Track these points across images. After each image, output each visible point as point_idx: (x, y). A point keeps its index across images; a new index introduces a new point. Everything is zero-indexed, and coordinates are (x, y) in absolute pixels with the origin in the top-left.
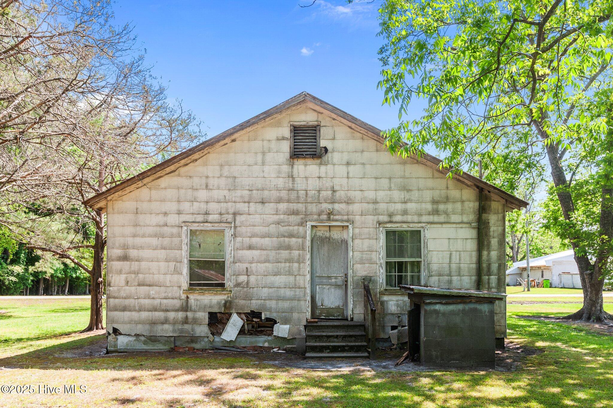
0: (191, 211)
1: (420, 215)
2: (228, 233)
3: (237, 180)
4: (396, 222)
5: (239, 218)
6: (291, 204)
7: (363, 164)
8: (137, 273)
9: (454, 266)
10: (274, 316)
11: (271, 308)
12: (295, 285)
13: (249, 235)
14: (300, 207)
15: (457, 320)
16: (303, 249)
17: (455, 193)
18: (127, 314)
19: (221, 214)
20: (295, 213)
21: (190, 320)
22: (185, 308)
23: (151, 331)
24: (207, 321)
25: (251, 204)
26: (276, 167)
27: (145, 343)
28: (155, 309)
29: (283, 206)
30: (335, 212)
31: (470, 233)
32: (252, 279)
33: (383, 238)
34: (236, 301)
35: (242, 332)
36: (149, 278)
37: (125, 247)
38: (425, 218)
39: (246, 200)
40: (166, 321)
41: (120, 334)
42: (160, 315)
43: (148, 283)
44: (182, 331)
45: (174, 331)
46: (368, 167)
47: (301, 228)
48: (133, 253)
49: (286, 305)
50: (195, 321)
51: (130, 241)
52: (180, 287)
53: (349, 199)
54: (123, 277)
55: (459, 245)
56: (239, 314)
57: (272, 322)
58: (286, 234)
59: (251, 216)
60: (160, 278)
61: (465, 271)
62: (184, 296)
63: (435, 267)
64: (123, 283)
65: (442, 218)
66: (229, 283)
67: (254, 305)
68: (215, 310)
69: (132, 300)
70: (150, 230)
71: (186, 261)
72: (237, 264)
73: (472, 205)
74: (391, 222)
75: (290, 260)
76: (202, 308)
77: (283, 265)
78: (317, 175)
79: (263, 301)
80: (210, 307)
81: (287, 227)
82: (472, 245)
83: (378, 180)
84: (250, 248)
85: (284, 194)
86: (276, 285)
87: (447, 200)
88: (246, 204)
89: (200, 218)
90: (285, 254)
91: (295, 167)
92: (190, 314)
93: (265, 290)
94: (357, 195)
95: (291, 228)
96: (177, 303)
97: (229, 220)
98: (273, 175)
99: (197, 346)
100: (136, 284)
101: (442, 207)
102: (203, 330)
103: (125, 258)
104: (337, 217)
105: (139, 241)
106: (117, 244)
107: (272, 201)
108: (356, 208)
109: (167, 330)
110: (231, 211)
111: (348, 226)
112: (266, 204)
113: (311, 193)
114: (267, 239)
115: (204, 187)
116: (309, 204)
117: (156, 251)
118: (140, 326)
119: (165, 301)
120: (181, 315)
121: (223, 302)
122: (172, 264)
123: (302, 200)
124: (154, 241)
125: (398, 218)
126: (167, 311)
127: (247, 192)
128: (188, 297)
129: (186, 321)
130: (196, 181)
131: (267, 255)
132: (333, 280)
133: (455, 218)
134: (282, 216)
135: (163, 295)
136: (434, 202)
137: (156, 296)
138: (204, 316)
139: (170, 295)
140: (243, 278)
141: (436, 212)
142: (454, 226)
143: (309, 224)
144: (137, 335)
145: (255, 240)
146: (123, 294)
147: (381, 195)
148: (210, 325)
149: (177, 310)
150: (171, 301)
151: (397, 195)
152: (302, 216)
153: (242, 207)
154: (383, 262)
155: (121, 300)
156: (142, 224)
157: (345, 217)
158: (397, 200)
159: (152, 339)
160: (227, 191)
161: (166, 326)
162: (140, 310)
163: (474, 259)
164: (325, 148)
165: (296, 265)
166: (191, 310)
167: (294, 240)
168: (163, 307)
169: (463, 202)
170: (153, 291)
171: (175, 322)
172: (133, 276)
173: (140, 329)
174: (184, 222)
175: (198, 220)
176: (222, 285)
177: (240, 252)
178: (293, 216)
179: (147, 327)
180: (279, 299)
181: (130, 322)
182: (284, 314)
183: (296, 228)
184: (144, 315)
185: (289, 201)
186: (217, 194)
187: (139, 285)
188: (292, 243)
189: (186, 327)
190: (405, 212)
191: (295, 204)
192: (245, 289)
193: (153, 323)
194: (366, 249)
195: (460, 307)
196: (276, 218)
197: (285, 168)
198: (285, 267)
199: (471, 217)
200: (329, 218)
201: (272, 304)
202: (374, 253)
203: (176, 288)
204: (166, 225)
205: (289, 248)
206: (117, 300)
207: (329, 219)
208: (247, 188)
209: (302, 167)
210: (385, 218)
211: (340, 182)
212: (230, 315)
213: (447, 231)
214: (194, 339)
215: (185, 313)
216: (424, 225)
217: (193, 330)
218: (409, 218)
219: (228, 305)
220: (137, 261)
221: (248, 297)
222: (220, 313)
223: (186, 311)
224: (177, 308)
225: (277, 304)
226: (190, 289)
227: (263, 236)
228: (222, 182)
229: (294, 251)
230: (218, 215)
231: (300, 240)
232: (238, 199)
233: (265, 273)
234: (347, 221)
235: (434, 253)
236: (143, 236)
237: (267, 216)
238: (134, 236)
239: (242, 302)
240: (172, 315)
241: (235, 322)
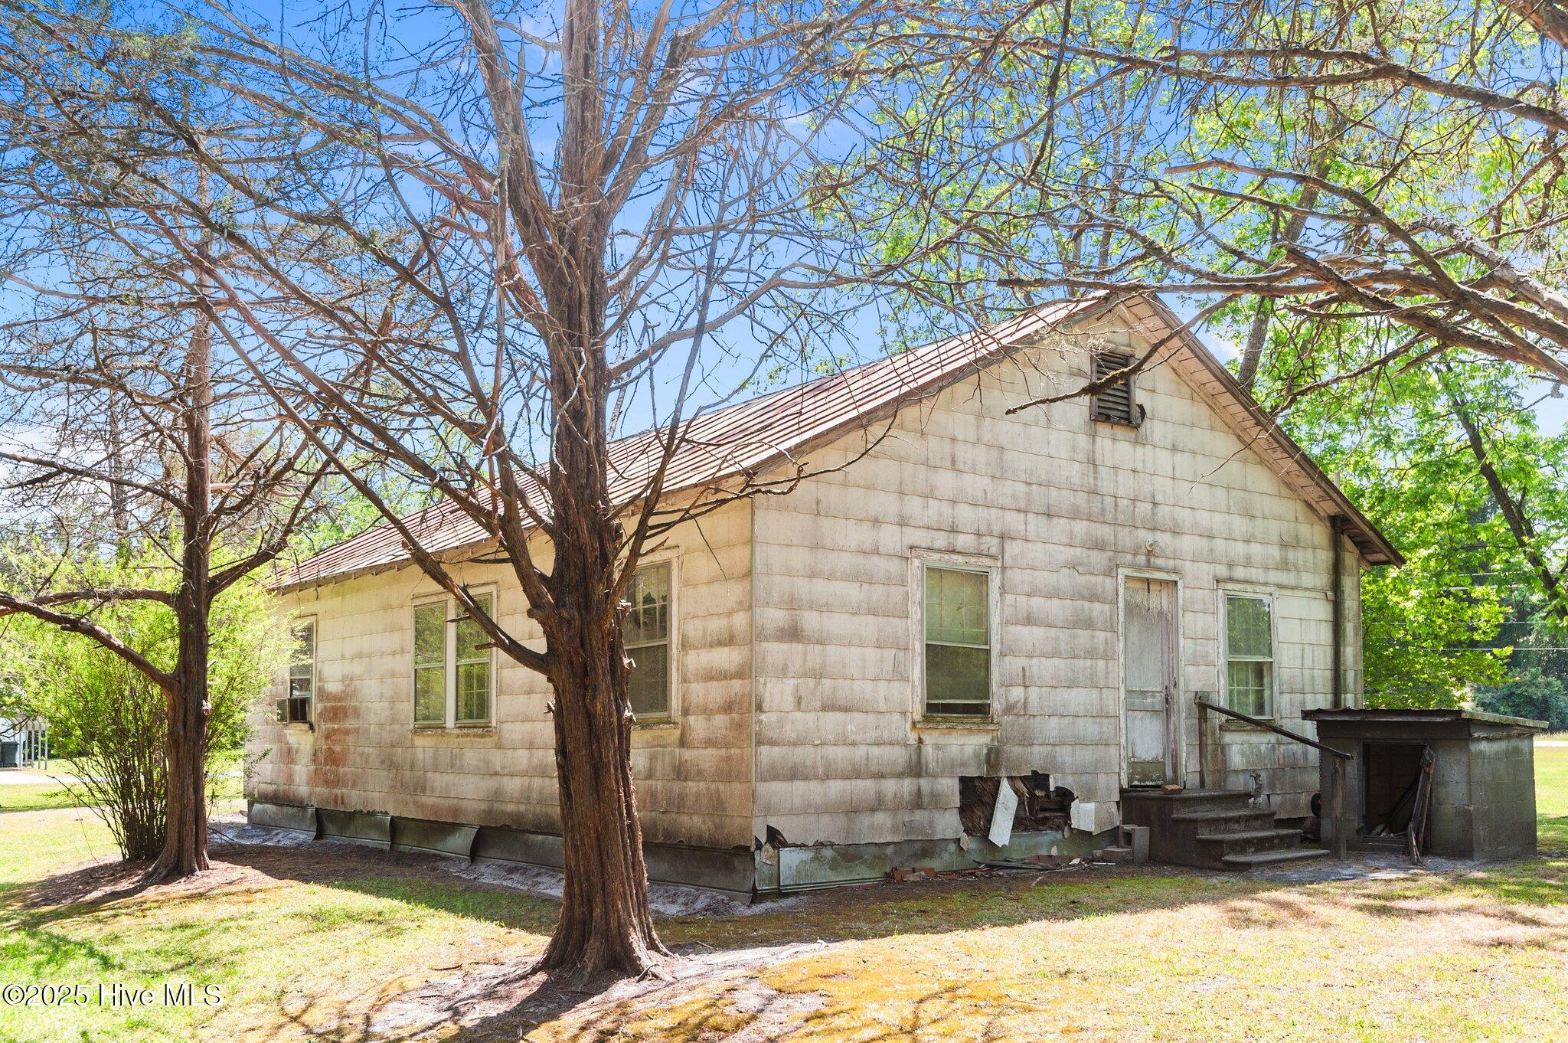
0: (926, 521)
1: (1267, 569)
2: (995, 581)
3: (1007, 456)
4: (1238, 581)
5: (1013, 548)
6: (1093, 525)
7: (1194, 453)
8: (818, 675)
9: (1306, 674)
10: (1068, 782)
11: (1063, 763)
12: (1101, 709)
13: (1027, 589)
14: (1105, 532)
16: (1114, 631)
17: (1305, 530)
18: (799, 786)
19: (978, 534)
20: (1099, 546)
21: (926, 800)
22: (916, 769)
23: (849, 831)
24: (956, 801)
25: (1031, 516)
26: (1069, 435)
27: (833, 865)
28: (856, 773)
29: (1080, 527)
30: (1157, 551)
31: (1322, 610)
32: (1033, 693)
33: (1222, 609)
34: (1007, 748)
35: (1020, 824)
36: (844, 690)
37: (792, 603)
38: (1272, 577)
39: (1022, 506)
40: (878, 805)
41: (785, 844)
42: (865, 788)
43: (842, 703)
44: (908, 827)
45: (895, 829)
46: (1199, 458)
47: (1108, 580)
48: (810, 621)
49: (1085, 755)
50: (936, 802)
51: (804, 588)
52: (904, 713)
53: (1176, 525)
54: (790, 684)
55: (1312, 633)
56: (1011, 779)
57: (1065, 797)
58: (1086, 593)
59: (1030, 545)
60: (863, 689)
61: (1320, 688)
62: (912, 738)
63: (1286, 674)
64: (789, 702)
65: (1292, 579)
66: (996, 706)
67: (1035, 758)
68: (972, 772)
69: (809, 750)
70: (844, 562)
71: (919, 648)
72: (1007, 659)
73: (1326, 557)
74: (1231, 580)
75: (1091, 654)
76: (949, 767)
77: (1080, 663)
78: (1131, 466)
79: (1050, 748)
80: (962, 764)
81: (1087, 577)
82: (1327, 634)
83: (1214, 489)
84: (1029, 620)
85: (1081, 499)
86: (1072, 709)
87: (1297, 542)
88: (1022, 515)
89: (941, 540)
90: (1084, 635)
91: (1098, 439)
92: (924, 783)
93: (1054, 720)
94: (1184, 515)
95: (1093, 579)
96: (898, 756)
97: (994, 551)
98: (1065, 454)
99: (936, 864)
100: (818, 704)
101: (1291, 555)
102: (948, 824)
103: (793, 634)
104: (1160, 562)
105: (822, 589)
106: (776, 595)
107: (1064, 513)
108: (1188, 543)
109: (879, 828)
110: (997, 529)
111: (1176, 582)
112: (1055, 520)
113: (1124, 503)
114: (1056, 601)
115: (948, 463)
116: (1120, 529)
117: (857, 619)
118: (826, 820)
119: (876, 751)
120: (907, 785)
121: (985, 751)
122: (888, 654)
123: (1109, 517)
124: (852, 592)
125: (1240, 572)
126: (880, 776)
127: (1021, 487)
128: (920, 741)
129: (918, 802)
130: (936, 447)
131: (1057, 639)
132: (1149, 700)
133: (1306, 579)
134: (1079, 551)
135: (872, 735)
136: (1283, 545)
137: (859, 738)
138: (949, 786)
139: (886, 734)
140: (1017, 693)
141: (1284, 566)
142: (1308, 594)
143: (1122, 572)
144: (819, 845)
145: (1037, 602)
146: (790, 733)
147: (1217, 521)
148: (964, 810)
149: (900, 775)
150: (888, 748)
151: (1239, 524)
152: (1109, 553)
153: (1014, 521)
154: (1222, 662)
155: (786, 749)
156: (828, 543)
157: (1171, 563)
158: (1237, 534)
159: (849, 854)
160: (987, 481)
161: (882, 818)
162: (827, 777)
163: (1331, 662)
164: (1141, 407)
165: (1101, 663)
166: (928, 775)
167: (1097, 606)
168: (873, 768)
169: (1315, 548)
170: (852, 724)
171: (897, 807)
172: (811, 682)
173: (828, 829)
174: (911, 548)
175: (938, 545)
176: (985, 710)
177: (1012, 629)
178: (1095, 552)
179: (841, 820)
180: (1079, 743)
181: (808, 809)
182: (1084, 778)
183: (1100, 579)
184: (836, 788)
185: (1090, 519)
186: (976, 484)
187: (825, 708)
188: (1095, 614)
189: (920, 816)
190: (1248, 561)
191: (1098, 525)
192: (1022, 720)
193: (853, 810)
194: (1200, 634)
196: (1070, 552)
197: (1083, 440)
198: (1084, 669)
199: (1323, 580)
200: (1148, 561)
201: (1065, 755)
202: (1211, 642)
203: (897, 717)
204: (876, 552)
205: (1089, 624)
206: (776, 749)
207: (1149, 566)
208: (1023, 477)
209: (1108, 443)
210: (1222, 571)
211: (1162, 486)
212: (997, 783)
213: (1298, 605)
214: (929, 848)
215: (914, 781)
216: (1272, 589)
217: (931, 823)
218: (1253, 574)
219: (993, 757)
220: (820, 642)
221: (1026, 741)
222: (981, 778)
223: (919, 775)
224: (900, 769)
225: (1073, 755)
226: (926, 719)
227: (1049, 596)
228: (980, 456)
229: (1098, 633)
230: (972, 537)
231: (1107, 607)
232: (1007, 502)
233: (1054, 683)
234: (1176, 571)
235: (1285, 646)
236: (831, 577)
237: (1057, 547)
238: (812, 575)
239: (1016, 751)
240: (890, 786)
241: (1007, 801)
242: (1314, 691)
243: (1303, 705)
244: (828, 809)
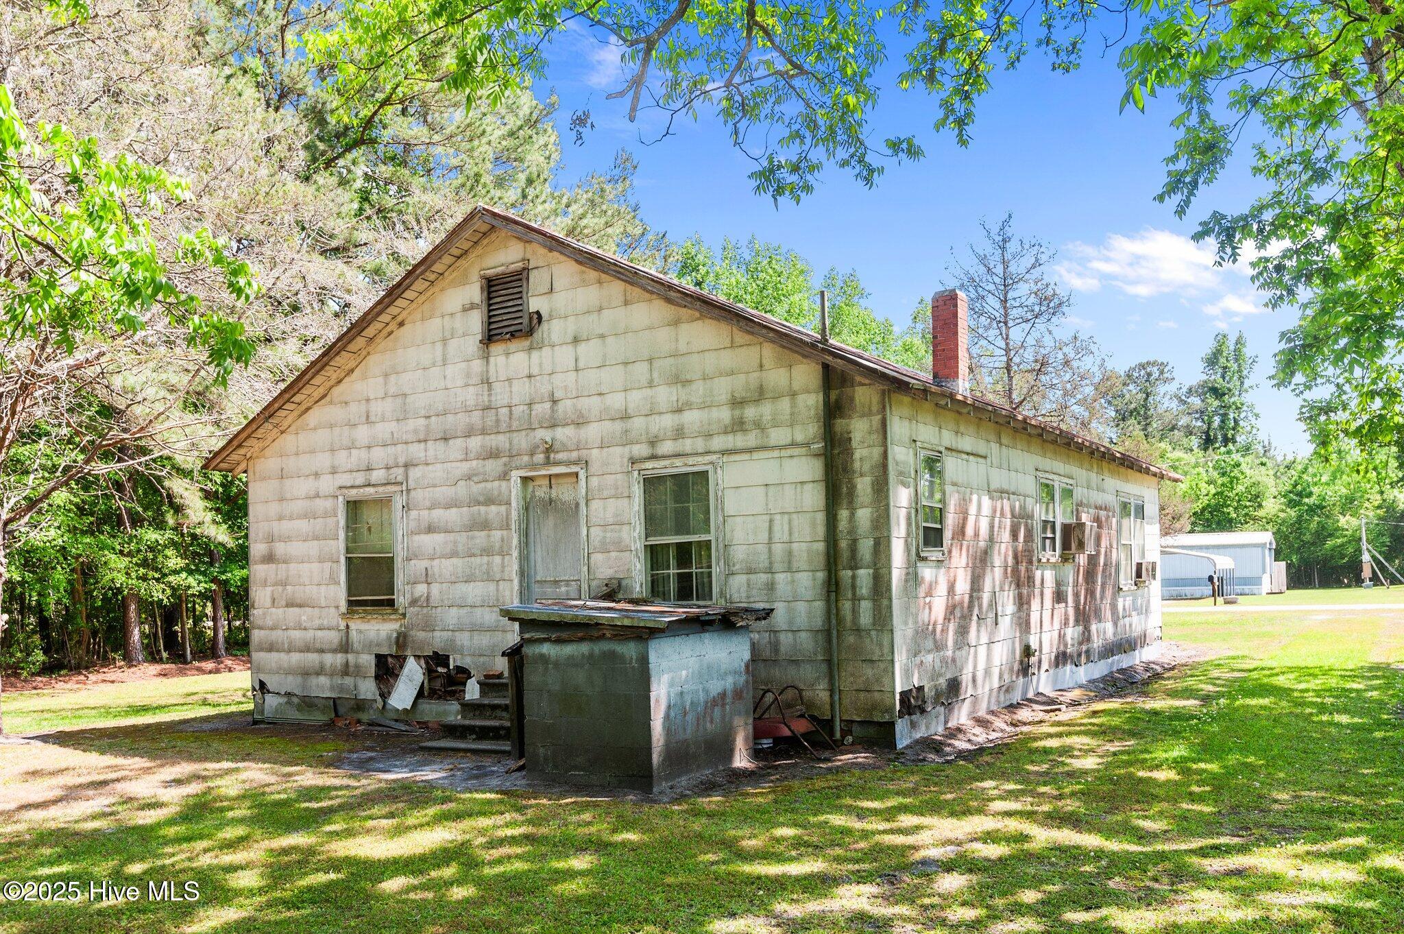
0: (349, 467)
1: (709, 436)
2: (398, 501)
3: (410, 399)
4: (664, 457)
5: (415, 473)
6: (487, 437)
7: (602, 336)
8: (284, 584)
9: (778, 549)
10: (466, 662)
11: (462, 646)
12: (498, 600)
13: (428, 504)
14: (500, 441)
15: (579, 677)
16: (508, 528)
17: (777, 377)
18: (274, 656)
19: (388, 468)
20: (493, 454)
21: (351, 669)
22: (345, 646)
23: (304, 687)
24: (372, 671)
25: (430, 443)
26: (464, 365)
27: (299, 708)
28: (307, 649)
29: (475, 443)
30: (557, 446)
31: (808, 469)
32: (435, 589)
33: (638, 491)
34: (412, 633)
35: (423, 692)
36: (299, 593)
37: (270, 539)
38: (718, 442)
39: (422, 437)
40: (320, 671)
41: (269, 692)
42: (312, 658)
43: (299, 601)
44: (341, 688)
45: (332, 688)
46: (610, 340)
47: (504, 484)
48: (280, 549)
49: (486, 640)
50: (358, 672)
51: (277, 527)
52: (337, 607)
53: (581, 415)
54: (269, 589)
55: (788, 499)
56: (417, 657)
57: (465, 674)
58: (481, 499)
59: (430, 467)
60: (311, 591)
61: (801, 560)
62: (342, 625)
63: (739, 554)
64: (268, 603)
65: (751, 439)
66: (401, 600)
67: (438, 640)
68: (384, 651)
69: (280, 632)
70: (298, 506)
71: (343, 560)
72: (412, 562)
73: (812, 401)
74: (654, 457)
75: (487, 551)
76: (368, 646)
77: (478, 560)
78: (526, 372)
79: (450, 633)
80: (378, 645)
81: (483, 485)
82: (814, 497)
83: (630, 366)
84: (430, 529)
85: (476, 417)
86: (470, 601)
87: (760, 394)
88: (422, 445)
89: (360, 479)
90: (480, 537)
91: (492, 359)
92: (351, 657)
93: (454, 611)
94: (592, 405)
95: (489, 485)
96: (333, 637)
97: (400, 479)
98: (460, 383)
99: (365, 717)
100: (284, 603)
101: (750, 412)
102: (368, 688)
103: (270, 558)
104: (561, 456)
105: (286, 527)
106: (261, 535)
107: (459, 434)
108: (592, 432)
109: (322, 687)
110: (401, 460)
111: (577, 474)
112: (451, 442)
113: (518, 411)
114: (454, 510)
115: (364, 419)
116: (515, 434)
117: (306, 544)
118: (290, 678)
119: (319, 633)
120: (339, 659)
121: (395, 635)
122: (327, 565)
123: (503, 427)
124: (303, 526)
125: (667, 447)
126: (322, 651)
127: (422, 421)
128: (348, 627)
129: (346, 671)
130: (355, 410)
131: (455, 542)
132: (563, 589)
133: (778, 436)
134: (474, 463)
135: (317, 623)
136: (737, 403)
137: (308, 625)
138: (368, 661)
139: (325, 622)
140: (421, 589)
141: (738, 426)
142: (776, 453)
143: (515, 475)
144: (288, 694)
145: (438, 514)
146: (270, 623)
147: (636, 398)
148: (378, 677)
149: (334, 651)
150: (326, 632)
151: (665, 395)
152: (504, 459)
153: (417, 451)
154: (639, 545)
155: (267, 632)
156: (288, 496)
157: (574, 455)
158: (663, 406)
159: (308, 703)
160: (394, 423)
161: (323, 680)
162: (290, 651)
163: (821, 531)
164: (538, 313)
165: (497, 559)
166: (353, 652)
167: (493, 508)
168: (318, 646)
169: (793, 395)
170: (304, 615)
171: (332, 673)
172: (280, 588)
173: (292, 684)
174: (341, 488)
175: (358, 483)
176: (391, 603)
177: (416, 538)
178: (491, 461)
179: (299, 679)
180: (474, 628)
181: (279, 671)
182: (482, 659)
183: (496, 483)
184: (295, 658)
185: (484, 432)
186: (384, 430)
187: (288, 605)
188: (491, 516)
189: (348, 681)
190: (679, 433)
191: (493, 436)
192: (425, 610)
193: (306, 673)
194: (611, 521)
195: (584, 648)
196: (465, 467)
197: (477, 365)
198: (481, 565)
199: (810, 430)
200: (548, 458)
201: (463, 639)
202: (626, 528)
203: (333, 610)
204: (317, 496)
205: (485, 525)
206: (263, 632)
207: (548, 462)
208: (423, 413)
209: (501, 360)
210: (641, 450)
211: (564, 382)
212: (405, 658)
213: (761, 468)
214: (359, 704)
215: (344, 655)
216: (714, 457)
217: (356, 687)
218: (687, 445)
219: (402, 640)
220: (285, 562)
221: (429, 627)
222: (391, 656)
223: (346, 652)
224: (334, 646)
225: (471, 638)
226: (349, 612)
227: (448, 506)
228: (388, 406)
229: (494, 532)
230: (383, 471)
231: (503, 508)
232: (410, 437)
233: (453, 579)
234: (575, 463)
235: (738, 519)
236: (291, 518)
237: (454, 464)
238: (280, 518)
239: (421, 635)
240: (329, 659)
241: (412, 675)
242: (789, 570)
243: (771, 587)
244: (289, 671)
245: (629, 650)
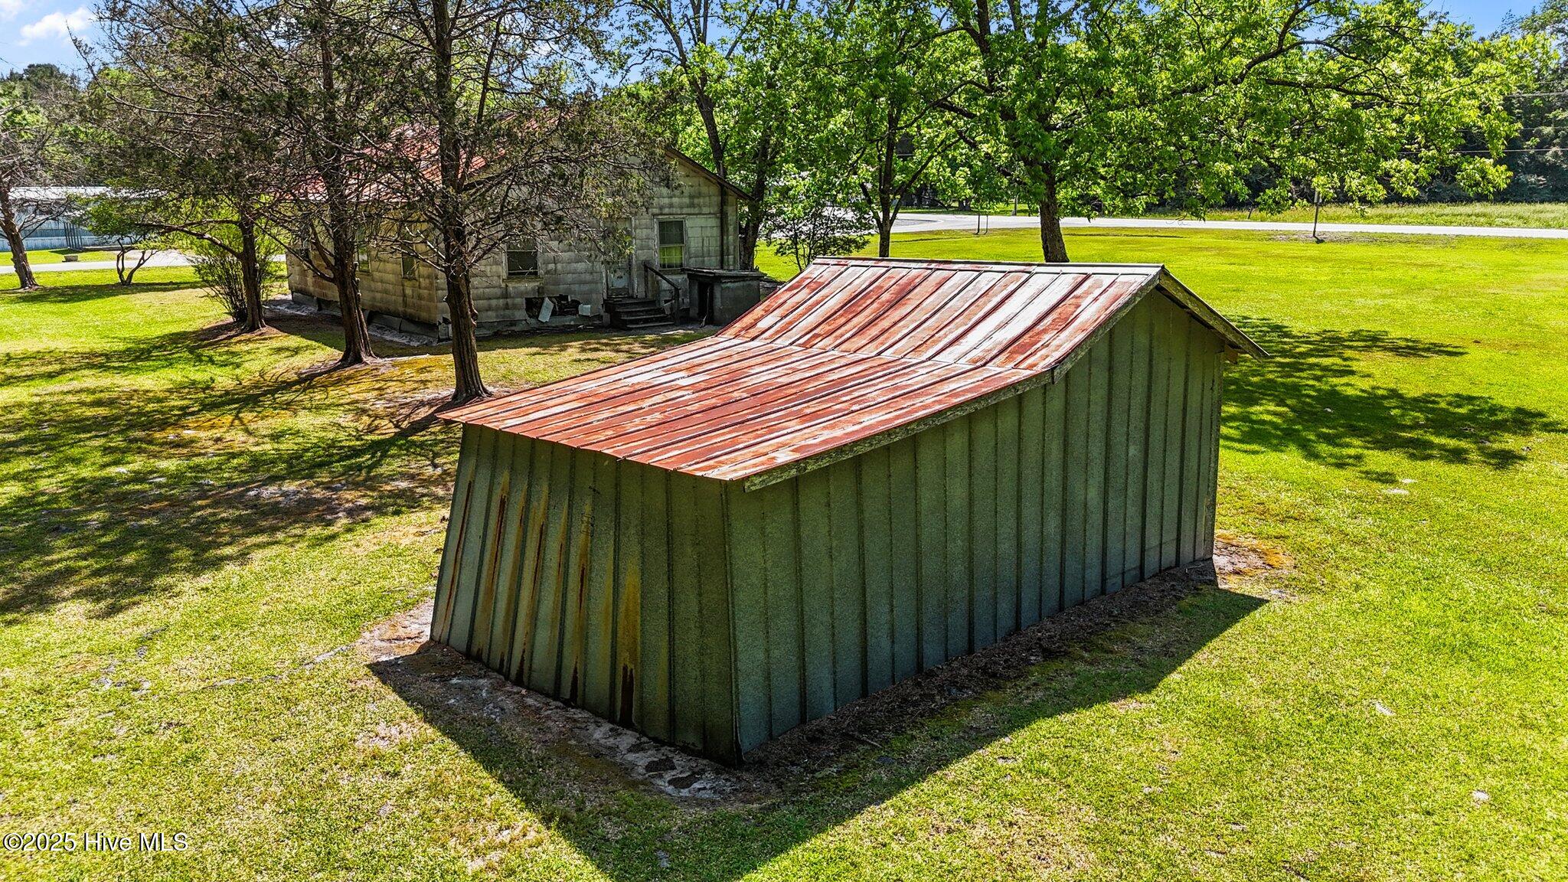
1: (682, 208)
4: (665, 214)
9: (705, 249)
10: (578, 298)
11: (575, 291)
12: (593, 270)
15: (740, 292)
17: (704, 189)
21: (510, 306)
22: (505, 295)
24: (525, 306)
31: (713, 222)
32: (559, 266)
33: (656, 226)
34: (548, 287)
35: (554, 313)
38: (685, 211)
40: (489, 309)
42: (483, 303)
44: (504, 316)
45: (497, 317)
49: (586, 288)
50: (515, 307)
52: (499, 277)
55: (708, 232)
56: (550, 298)
57: (576, 304)
60: (482, 269)
61: (713, 253)
62: (503, 285)
63: (692, 251)
65: (696, 211)
66: (541, 272)
67: (562, 289)
68: (531, 296)
72: (545, 254)
73: (716, 199)
74: (661, 214)
76: (520, 294)
79: (568, 286)
80: (527, 293)
82: (716, 232)
86: (578, 271)
87: (700, 195)
92: (510, 301)
93: (570, 276)
96: (498, 291)
99: (516, 329)
101: (696, 201)
102: (521, 314)
111: (630, 218)
119: (487, 290)
120: (501, 302)
121: (537, 288)
125: (666, 211)
128: (507, 286)
129: (507, 307)
131: (570, 245)
132: (620, 265)
133: (705, 210)
135: (486, 284)
136: (691, 197)
138: (521, 301)
140: (551, 266)
141: (692, 205)
142: (706, 216)
147: (655, 191)
148: (527, 310)
149: (498, 298)
150: (492, 289)
151: (665, 191)
154: (657, 248)
158: (665, 195)
161: (490, 313)
163: (719, 243)
166: (511, 298)
169: (710, 196)
171: (497, 309)
176: (536, 273)
177: (549, 243)
180: (582, 283)
182: (585, 296)
189: (507, 312)
190: (671, 206)
192: (554, 276)
194: (644, 238)
195: (742, 283)
199: (715, 209)
201: (576, 287)
202: (651, 240)
203: (495, 278)
210: (658, 211)
212: (543, 299)
213: (700, 221)
214: (513, 323)
215: (505, 300)
216: (684, 216)
217: (514, 314)
218: (674, 210)
219: (540, 290)
221: (557, 283)
222: (534, 298)
223: (507, 298)
224: (498, 296)
225: (579, 287)
226: (508, 278)
233: (569, 261)
234: (630, 214)
235: (692, 239)
239: (551, 287)
240: (494, 302)
241: (548, 305)
242: (709, 256)
243: (703, 261)
245: (755, 283)
